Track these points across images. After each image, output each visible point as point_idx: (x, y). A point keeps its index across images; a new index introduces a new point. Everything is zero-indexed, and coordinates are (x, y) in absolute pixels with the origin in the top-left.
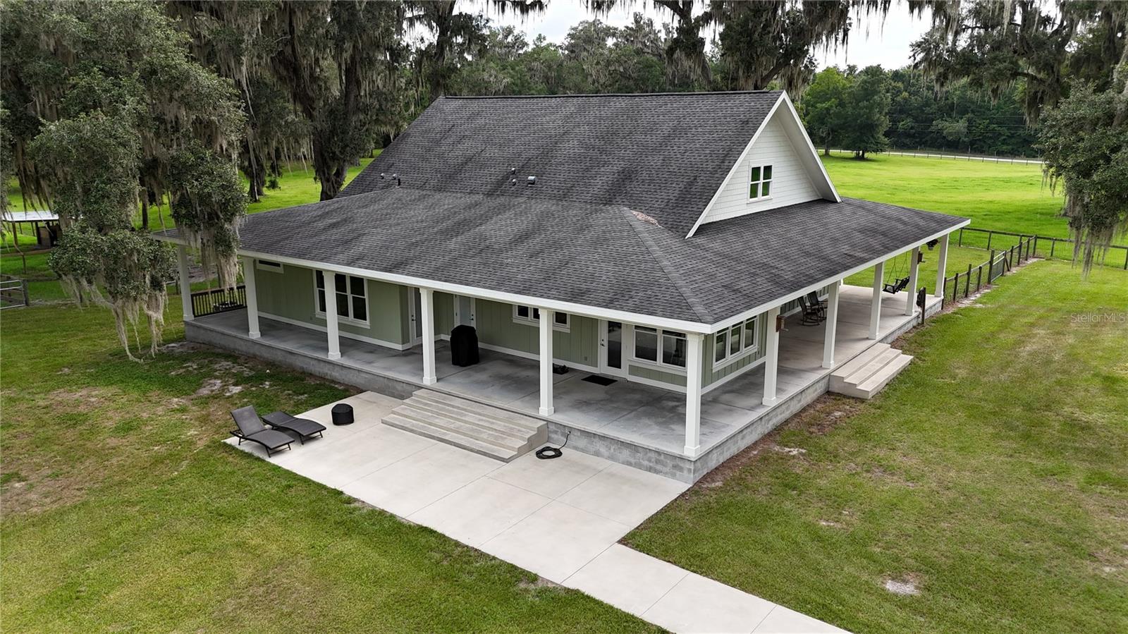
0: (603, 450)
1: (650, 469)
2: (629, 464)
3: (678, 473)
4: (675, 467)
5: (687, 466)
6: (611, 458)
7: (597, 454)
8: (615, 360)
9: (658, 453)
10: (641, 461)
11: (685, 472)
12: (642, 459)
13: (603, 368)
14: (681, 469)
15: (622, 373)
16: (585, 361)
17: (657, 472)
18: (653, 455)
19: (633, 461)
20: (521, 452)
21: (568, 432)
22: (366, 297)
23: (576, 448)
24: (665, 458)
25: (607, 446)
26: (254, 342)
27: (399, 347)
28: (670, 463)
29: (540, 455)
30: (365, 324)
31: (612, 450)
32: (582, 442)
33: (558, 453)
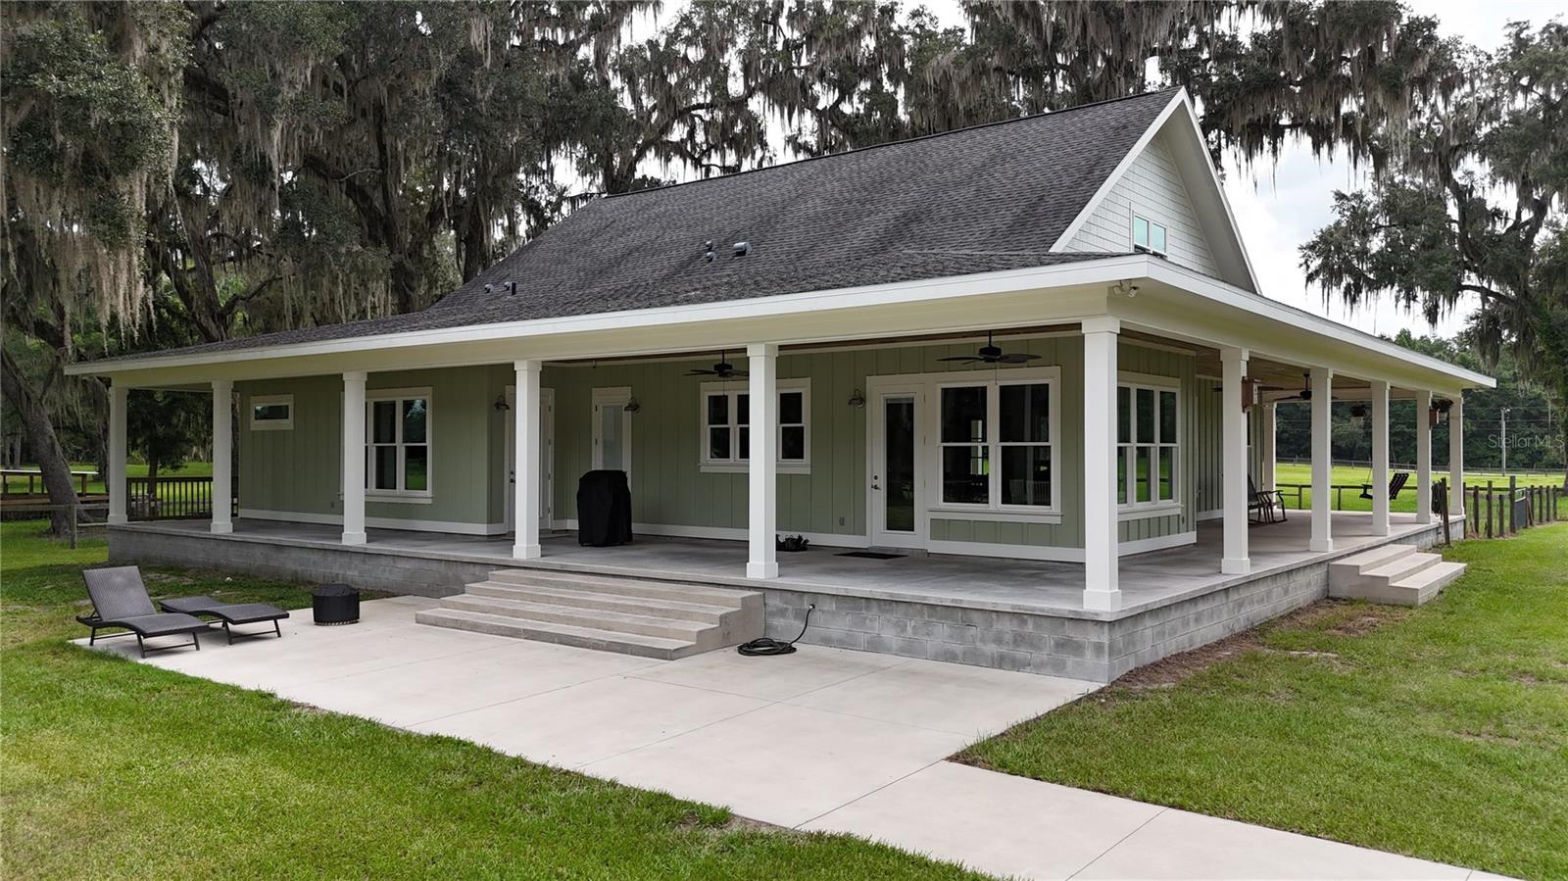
0: (889, 635)
1: (1000, 662)
2: (950, 657)
3: (1071, 660)
4: (1063, 645)
5: (1095, 636)
7: (875, 646)
8: (900, 513)
9: (1019, 616)
10: (979, 644)
11: (1089, 654)
12: (982, 640)
13: (877, 534)
14: (1077, 648)
15: (916, 540)
16: (842, 526)
17: (1017, 665)
18: (1008, 627)
19: (958, 648)
21: (808, 606)
22: (429, 443)
23: (827, 641)
24: (1037, 626)
25: (897, 624)
26: (216, 540)
27: (482, 529)
28: (1049, 638)
29: (746, 649)
30: (425, 496)
31: (909, 629)
33: (788, 649)
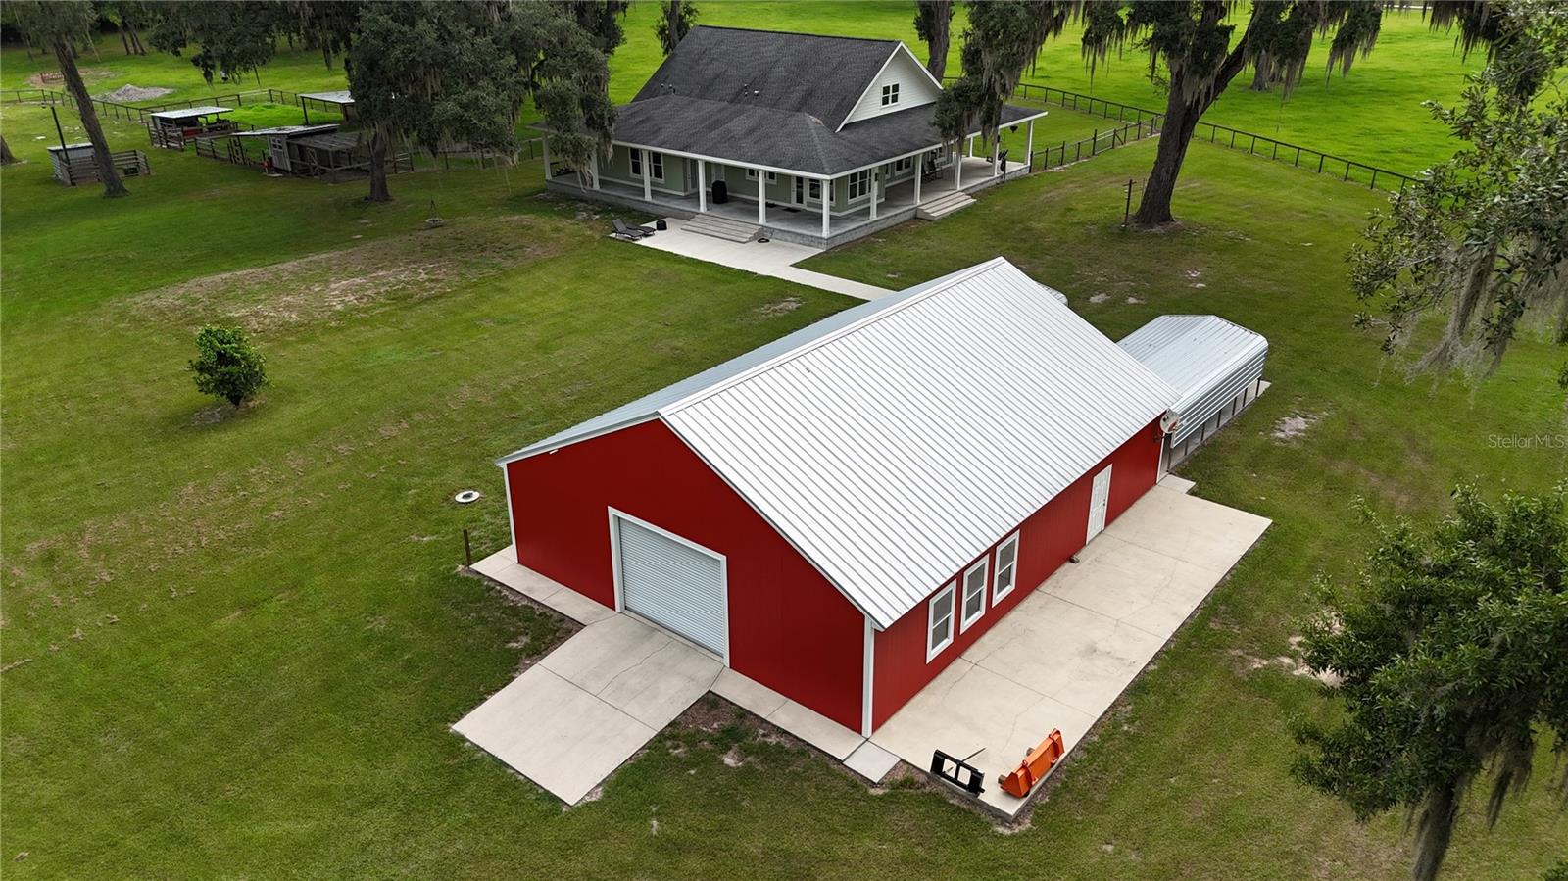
0: (789, 239)
2: (798, 242)
3: (821, 245)
4: (818, 242)
5: (824, 242)
6: (792, 242)
7: (786, 241)
8: (800, 200)
11: (824, 244)
12: (804, 239)
13: (794, 204)
14: (822, 243)
15: (803, 206)
16: (785, 201)
17: (811, 246)
18: (810, 238)
19: (800, 241)
20: (750, 240)
21: (772, 231)
22: (662, 165)
23: (776, 238)
24: (815, 238)
25: (790, 236)
26: (597, 192)
27: (682, 194)
28: (816, 241)
29: (759, 241)
30: (662, 181)
31: (793, 238)
32: (779, 236)
33: (768, 241)
